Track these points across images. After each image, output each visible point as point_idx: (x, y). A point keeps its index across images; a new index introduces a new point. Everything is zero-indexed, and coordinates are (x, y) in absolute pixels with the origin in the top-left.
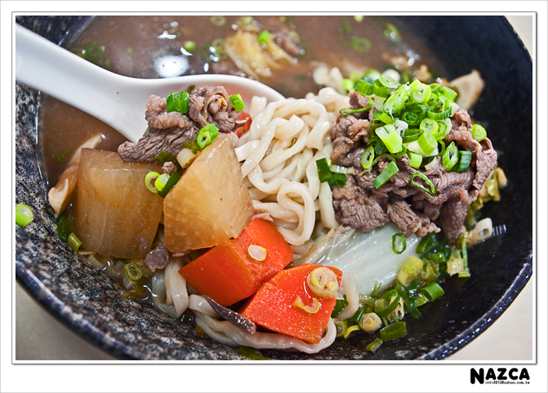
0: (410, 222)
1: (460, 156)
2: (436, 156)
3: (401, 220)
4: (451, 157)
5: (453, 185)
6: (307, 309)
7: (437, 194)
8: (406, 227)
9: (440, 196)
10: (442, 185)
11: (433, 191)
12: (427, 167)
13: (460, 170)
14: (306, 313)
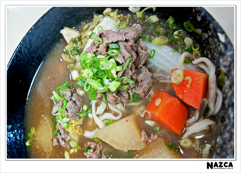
0: (144, 56)
1: (113, 49)
2: (114, 59)
3: (144, 60)
4: (114, 53)
5: (126, 49)
6: (190, 81)
7: (132, 56)
8: (146, 57)
9: (133, 55)
10: (128, 55)
11: (131, 58)
12: (121, 63)
13: (119, 47)
14: (192, 82)
